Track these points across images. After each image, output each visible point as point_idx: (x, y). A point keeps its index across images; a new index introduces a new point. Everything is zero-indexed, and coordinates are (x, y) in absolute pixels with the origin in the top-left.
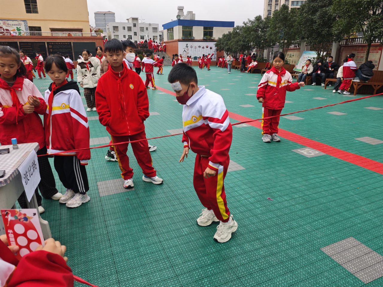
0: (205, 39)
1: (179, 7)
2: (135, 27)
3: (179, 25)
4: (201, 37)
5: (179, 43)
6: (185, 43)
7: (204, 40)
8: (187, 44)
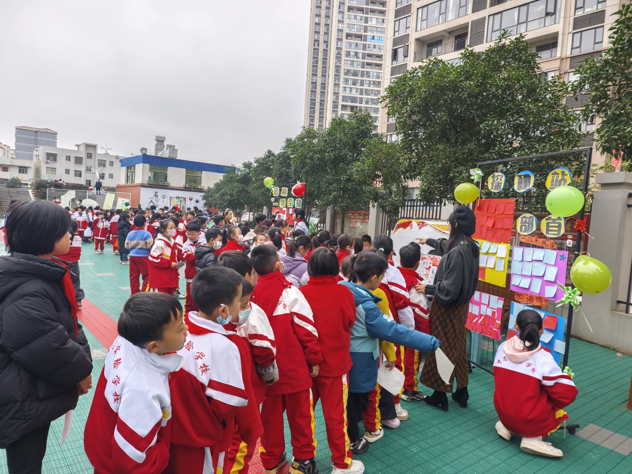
0: (188, 188)
1: (157, 137)
2: (89, 160)
3: (143, 163)
4: (182, 183)
5: (142, 189)
6: (152, 191)
7: (186, 189)
8: (157, 192)
